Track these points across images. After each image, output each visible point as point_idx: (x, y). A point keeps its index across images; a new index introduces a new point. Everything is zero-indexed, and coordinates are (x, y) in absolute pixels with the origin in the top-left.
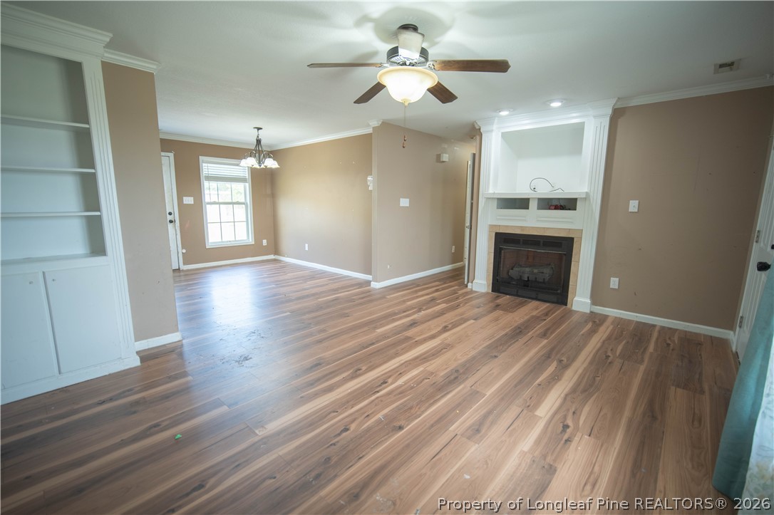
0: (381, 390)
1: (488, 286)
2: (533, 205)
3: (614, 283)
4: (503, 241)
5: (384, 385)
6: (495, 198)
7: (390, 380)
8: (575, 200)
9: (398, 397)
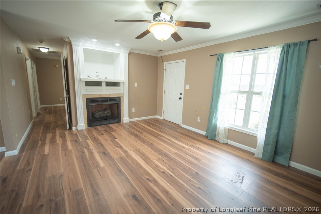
0: (170, 174)
1: (85, 125)
2: (104, 84)
3: (133, 110)
4: (91, 102)
5: (166, 173)
6: (84, 81)
7: (162, 170)
8: (119, 83)
9: (175, 170)
